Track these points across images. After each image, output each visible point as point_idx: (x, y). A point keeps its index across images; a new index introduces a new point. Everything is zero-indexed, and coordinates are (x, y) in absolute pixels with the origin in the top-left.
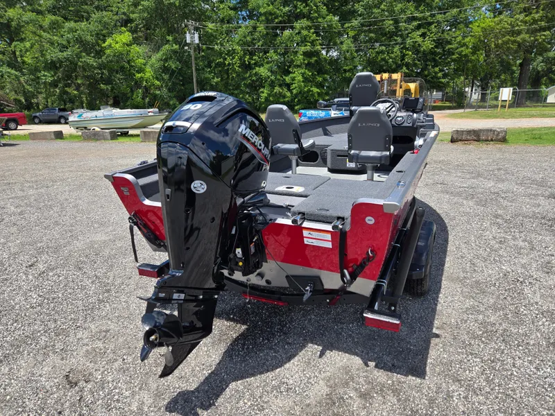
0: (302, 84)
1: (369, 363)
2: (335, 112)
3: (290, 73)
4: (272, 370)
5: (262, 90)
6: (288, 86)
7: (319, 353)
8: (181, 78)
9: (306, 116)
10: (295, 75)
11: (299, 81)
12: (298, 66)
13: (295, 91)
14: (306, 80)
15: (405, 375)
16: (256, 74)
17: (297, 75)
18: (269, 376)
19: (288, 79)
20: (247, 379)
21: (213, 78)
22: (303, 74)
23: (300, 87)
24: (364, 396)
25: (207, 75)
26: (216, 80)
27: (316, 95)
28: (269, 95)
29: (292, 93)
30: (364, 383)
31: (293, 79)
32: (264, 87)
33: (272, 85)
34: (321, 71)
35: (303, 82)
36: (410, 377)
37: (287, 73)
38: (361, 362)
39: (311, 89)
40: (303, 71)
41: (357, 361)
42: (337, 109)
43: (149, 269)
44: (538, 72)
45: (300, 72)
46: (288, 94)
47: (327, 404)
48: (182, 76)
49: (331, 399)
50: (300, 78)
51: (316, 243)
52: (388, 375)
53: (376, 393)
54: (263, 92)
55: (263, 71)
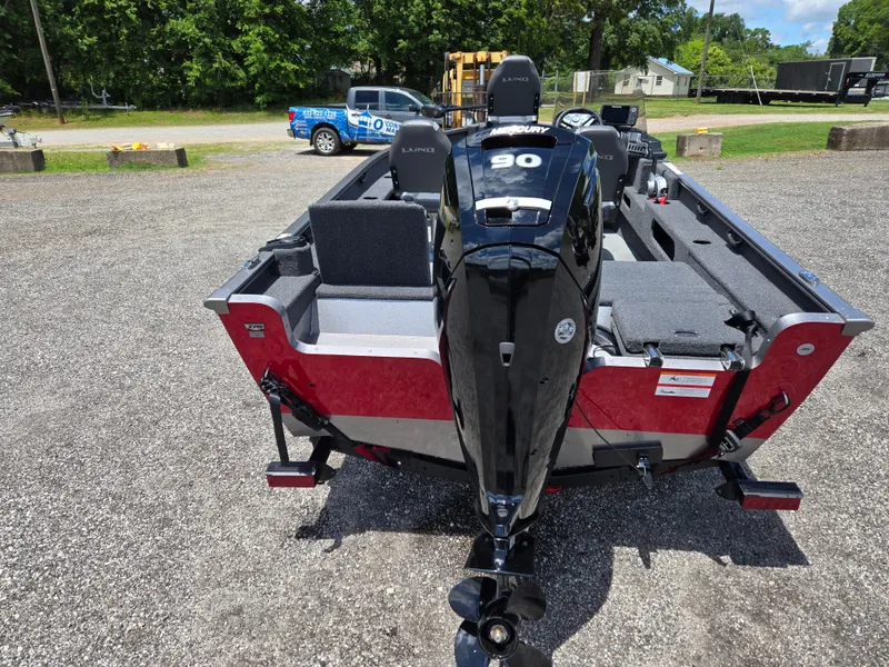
0: (265, 55)
1: (722, 558)
2: (354, 112)
3: (238, 33)
4: (597, 611)
5: (187, 63)
6: (240, 59)
7: (640, 559)
8: (8, 36)
9: (302, 118)
10: (248, 38)
11: (258, 51)
12: (251, 21)
13: (253, 70)
14: (271, 48)
15: (782, 566)
16: (173, 33)
17: (253, 40)
18: (599, 624)
19: (236, 45)
20: (571, 639)
21: (82, 37)
22: (262, 35)
23: (261, 61)
24: (758, 616)
25: (67, 30)
26: (87, 40)
27: (292, 75)
28: (203, 74)
29: (247, 72)
30: (743, 596)
31: (246, 46)
32: (190, 59)
33: (207, 55)
34: (294, 33)
35: (265, 51)
36: (790, 567)
37: (233, 33)
38: (708, 560)
39: (283, 65)
40: (262, 28)
41: (702, 560)
42: (356, 107)
43: (297, 474)
44: (609, 48)
45: (256, 31)
46: (241, 74)
47: (723, 647)
48: (11, 33)
49: (718, 636)
50: (259, 45)
51: (677, 392)
52: (760, 572)
53: (770, 607)
54: (191, 69)
55: (185, 26)
